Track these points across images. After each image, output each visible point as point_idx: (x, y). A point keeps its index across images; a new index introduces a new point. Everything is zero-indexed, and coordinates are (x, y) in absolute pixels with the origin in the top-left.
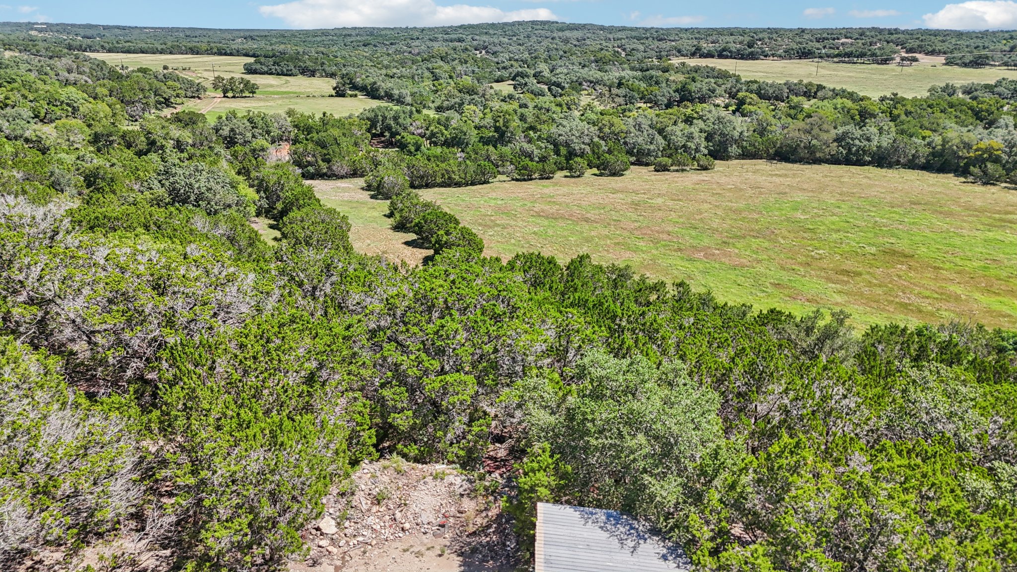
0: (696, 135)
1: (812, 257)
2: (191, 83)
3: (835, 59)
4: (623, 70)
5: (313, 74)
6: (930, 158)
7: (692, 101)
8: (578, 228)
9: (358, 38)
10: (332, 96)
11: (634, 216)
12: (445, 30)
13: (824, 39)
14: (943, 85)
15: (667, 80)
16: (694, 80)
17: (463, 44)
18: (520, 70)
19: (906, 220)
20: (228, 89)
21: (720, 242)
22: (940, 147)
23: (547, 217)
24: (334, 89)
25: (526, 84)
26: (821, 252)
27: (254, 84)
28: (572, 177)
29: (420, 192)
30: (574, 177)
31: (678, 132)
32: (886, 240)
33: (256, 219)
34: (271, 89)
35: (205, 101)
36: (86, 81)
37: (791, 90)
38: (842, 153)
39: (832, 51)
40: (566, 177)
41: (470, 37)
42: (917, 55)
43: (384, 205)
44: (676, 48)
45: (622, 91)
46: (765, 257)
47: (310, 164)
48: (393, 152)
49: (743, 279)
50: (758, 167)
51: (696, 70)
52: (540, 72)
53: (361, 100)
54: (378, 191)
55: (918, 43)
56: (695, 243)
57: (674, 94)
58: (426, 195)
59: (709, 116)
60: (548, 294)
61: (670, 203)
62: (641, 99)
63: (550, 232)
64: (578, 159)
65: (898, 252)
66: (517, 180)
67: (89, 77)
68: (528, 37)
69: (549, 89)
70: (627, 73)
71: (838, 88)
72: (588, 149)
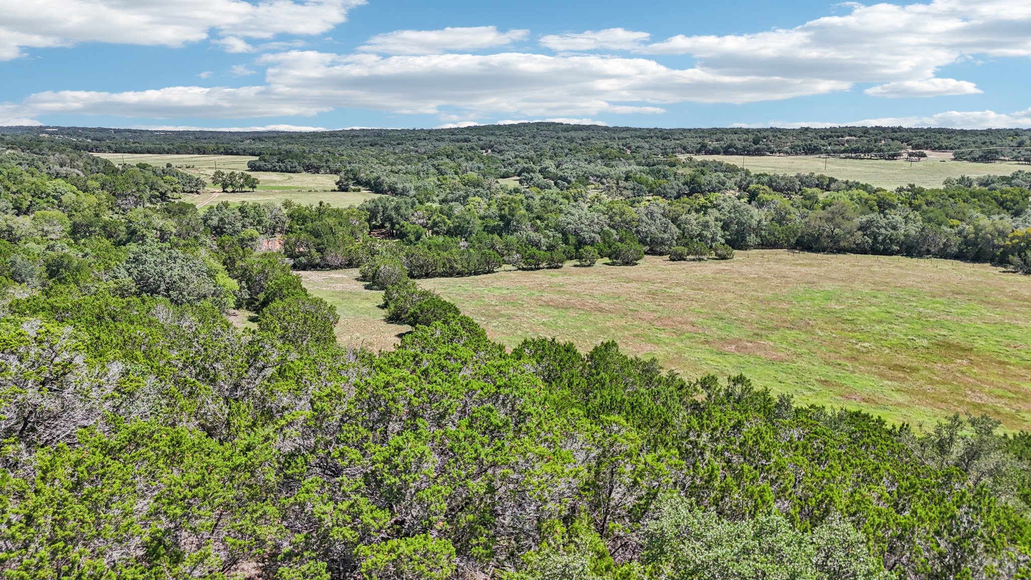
0: (712, 223)
1: (858, 350)
2: (190, 179)
3: (842, 155)
4: (630, 165)
5: (316, 170)
6: (963, 247)
7: (703, 193)
8: (592, 318)
9: (366, 139)
10: (335, 191)
11: (653, 307)
12: (452, 132)
13: (828, 137)
14: (958, 177)
15: (675, 174)
16: (703, 173)
17: (469, 144)
18: (526, 166)
19: (953, 310)
20: (227, 183)
21: (751, 334)
22: (973, 236)
23: (557, 307)
24: (337, 184)
25: (532, 179)
26: (866, 344)
27: (254, 179)
28: (582, 266)
29: (417, 281)
30: (585, 266)
31: (693, 220)
32: (937, 331)
33: (236, 311)
34: (273, 185)
35: (204, 196)
36: (78, 175)
37: (803, 183)
38: (867, 242)
39: (837, 148)
40: (575, 266)
41: (476, 138)
42: (925, 152)
43: (378, 296)
44: (681, 146)
45: (630, 184)
46: (804, 350)
47: (302, 254)
48: (393, 243)
49: (784, 375)
50: (779, 257)
51: (704, 164)
52: (546, 168)
53: (364, 194)
54: (373, 281)
55: (923, 140)
56: (723, 334)
57: (683, 187)
58: (425, 285)
59: (724, 204)
60: (567, 392)
61: (691, 293)
62: (650, 192)
63: (561, 323)
64: (588, 248)
65: (953, 345)
66: (524, 269)
67: (82, 171)
68: (534, 137)
69: (556, 184)
70: (635, 168)
71: (851, 180)
72: (598, 237)
